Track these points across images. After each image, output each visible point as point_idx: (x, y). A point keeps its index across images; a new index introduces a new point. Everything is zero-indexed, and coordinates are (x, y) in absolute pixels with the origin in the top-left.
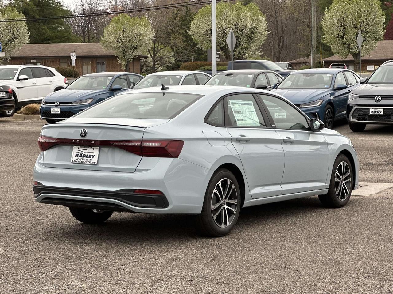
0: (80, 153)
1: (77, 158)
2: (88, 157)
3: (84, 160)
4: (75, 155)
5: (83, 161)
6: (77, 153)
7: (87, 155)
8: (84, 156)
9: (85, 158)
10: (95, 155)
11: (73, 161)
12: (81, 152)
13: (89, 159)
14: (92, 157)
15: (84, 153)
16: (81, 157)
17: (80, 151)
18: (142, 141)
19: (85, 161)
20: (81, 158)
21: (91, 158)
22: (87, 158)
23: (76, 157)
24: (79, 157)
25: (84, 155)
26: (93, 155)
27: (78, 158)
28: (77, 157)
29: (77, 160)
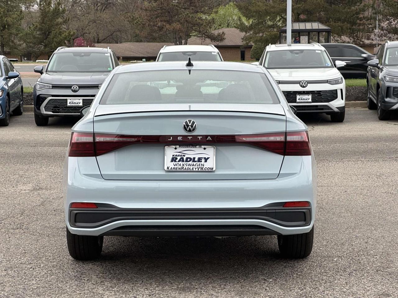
0: (179, 156)
1: (175, 163)
2: (196, 161)
3: (190, 165)
4: (170, 159)
5: (189, 167)
6: (173, 156)
7: (194, 158)
8: (189, 160)
9: (191, 163)
10: (208, 158)
11: (170, 168)
12: (180, 154)
13: (198, 163)
14: (203, 160)
15: (187, 156)
16: (183, 161)
17: (179, 152)
18: (286, 134)
19: (191, 167)
20: (184, 163)
21: (201, 162)
22: (195, 163)
23: (172, 161)
24: (179, 161)
25: (187, 158)
26: (205, 158)
27: (177, 163)
28: (175, 161)
29: (176, 167)
